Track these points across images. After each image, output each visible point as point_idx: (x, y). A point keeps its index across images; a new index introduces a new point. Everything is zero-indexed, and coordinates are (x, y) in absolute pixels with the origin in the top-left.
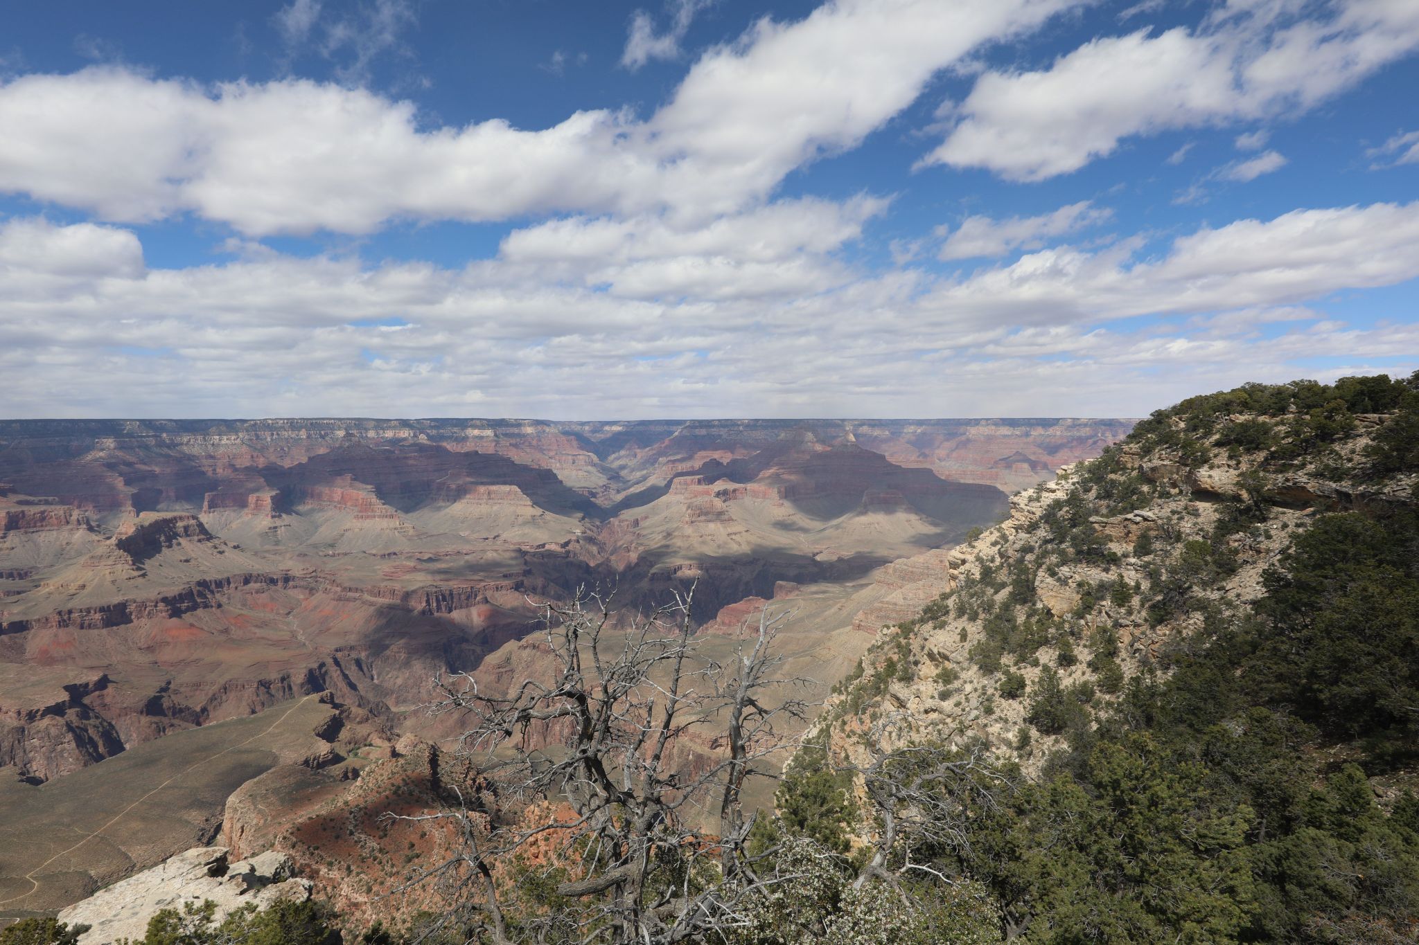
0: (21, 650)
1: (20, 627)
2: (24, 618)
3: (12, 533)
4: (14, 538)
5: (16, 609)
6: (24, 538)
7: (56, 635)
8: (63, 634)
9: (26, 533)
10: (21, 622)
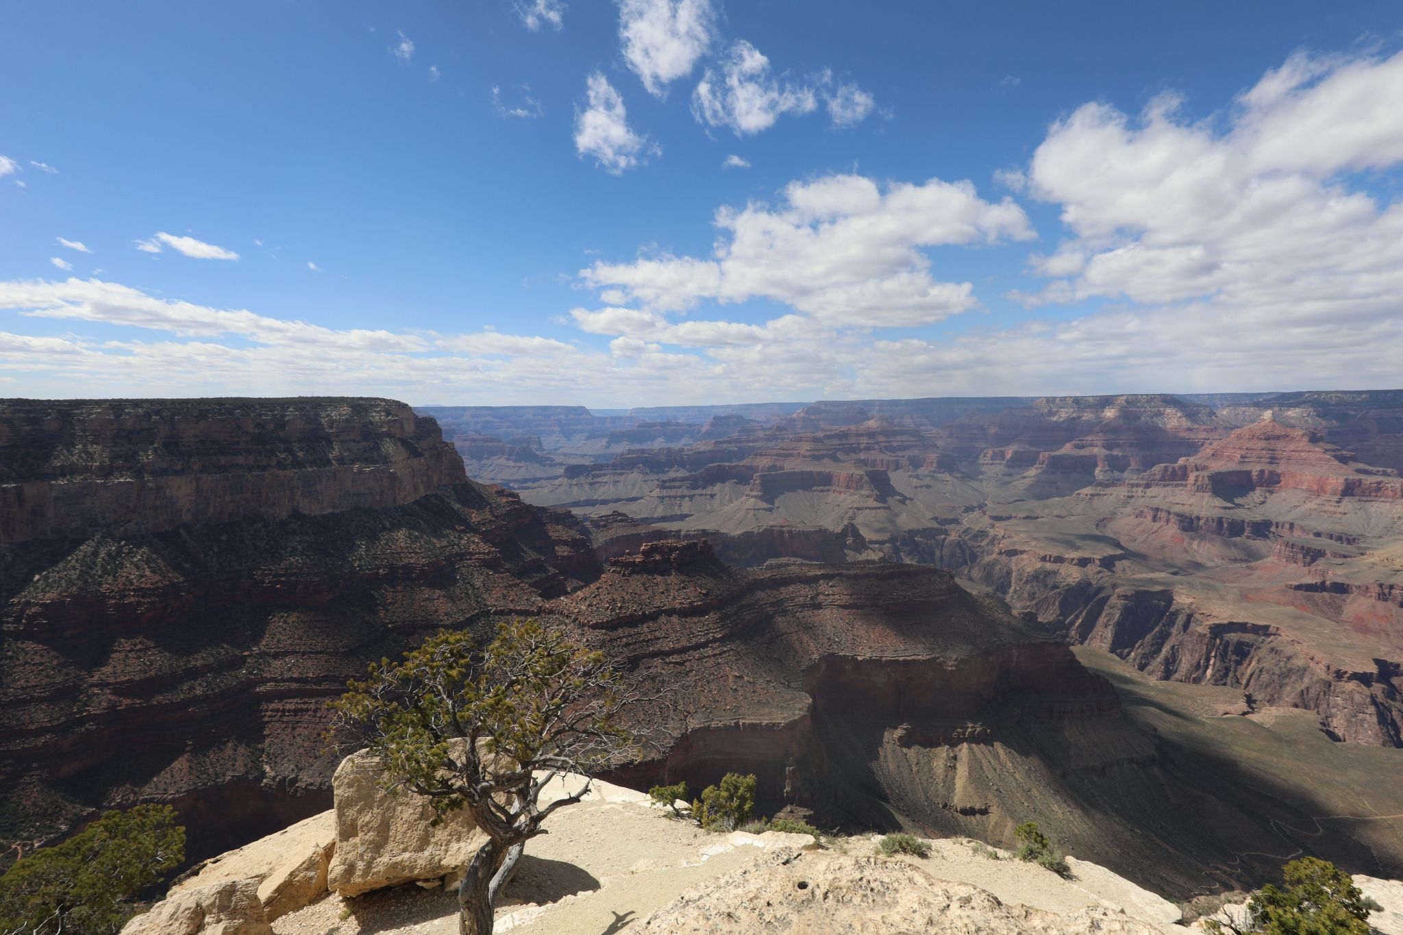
0: (1338, 610)
1: (1341, 589)
2: (1346, 582)
3: (1347, 499)
4: (1348, 504)
5: (1340, 571)
6: (1357, 505)
7: (1373, 606)
8: (1380, 605)
9: (1360, 501)
10: (1343, 584)
